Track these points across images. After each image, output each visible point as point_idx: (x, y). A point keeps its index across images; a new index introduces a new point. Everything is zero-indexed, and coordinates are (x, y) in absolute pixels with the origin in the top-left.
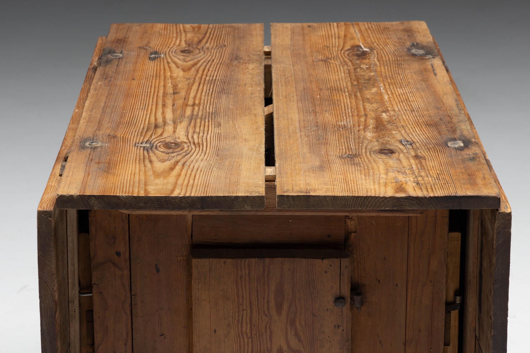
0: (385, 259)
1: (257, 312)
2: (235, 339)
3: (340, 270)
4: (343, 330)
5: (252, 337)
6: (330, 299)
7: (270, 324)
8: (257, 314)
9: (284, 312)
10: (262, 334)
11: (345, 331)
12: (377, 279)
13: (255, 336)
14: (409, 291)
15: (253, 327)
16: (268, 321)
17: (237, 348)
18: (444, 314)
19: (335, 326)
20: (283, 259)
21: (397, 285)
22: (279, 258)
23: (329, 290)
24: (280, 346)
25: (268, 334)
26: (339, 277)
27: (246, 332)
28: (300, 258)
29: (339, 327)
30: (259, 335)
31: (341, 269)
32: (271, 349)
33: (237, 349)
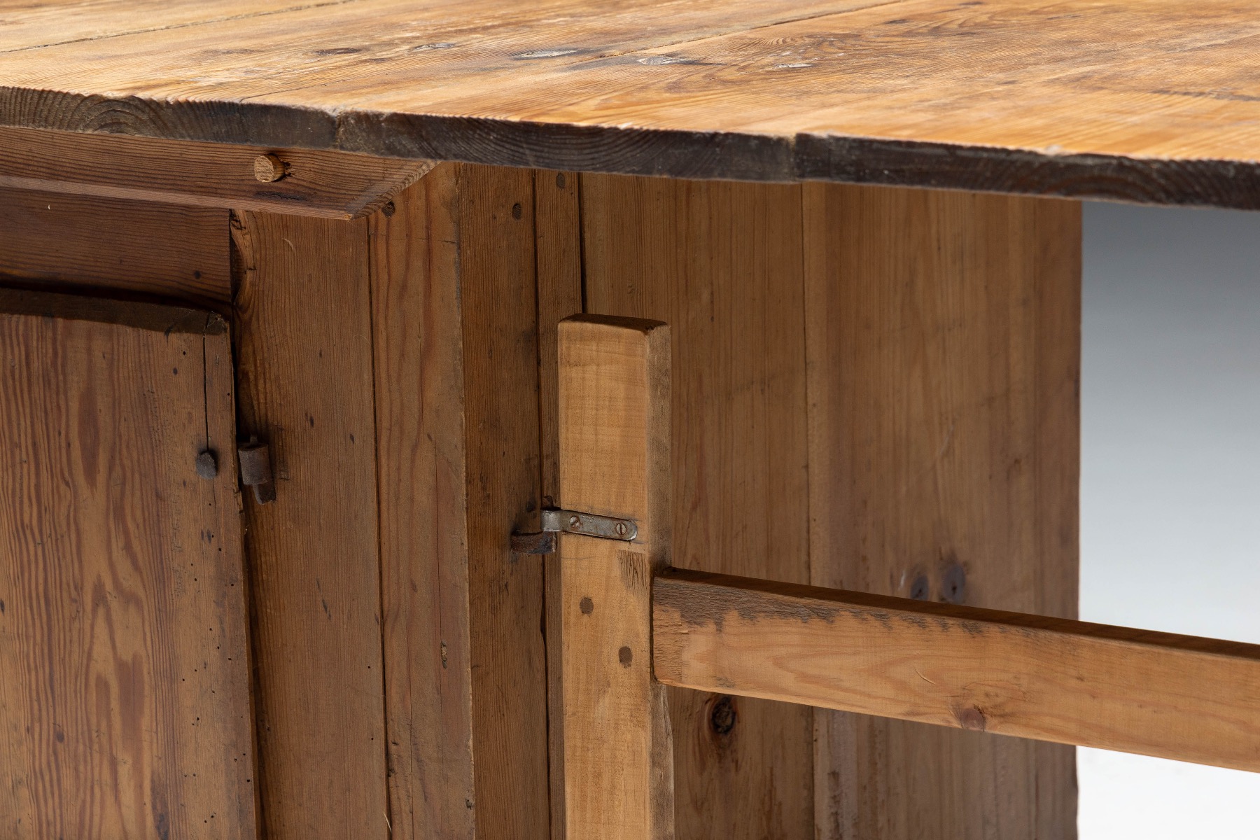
0: (321, 355)
1: (49, 472)
2: (10, 543)
3: (205, 369)
4: (220, 550)
5: (42, 544)
6: (190, 453)
7: (75, 509)
8: (49, 477)
9: (101, 478)
10: (62, 536)
11: (223, 551)
12: (306, 415)
13: (49, 539)
14: (384, 461)
15: (43, 512)
16: (71, 501)
17: (15, 568)
18: (466, 543)
19: (202, 533)
20: (91, 323)
21: (352, 438)
22: (83, 321)
23: (184, 425)
24: (99, 576)
25: (73, 536)
26: (202, 390)
27: (31, 524)
28: (123, 324)
29: (210, 537)
30: (57, 540)
31: (206, 364)
32: (82, 584)
33: (16, 571)
